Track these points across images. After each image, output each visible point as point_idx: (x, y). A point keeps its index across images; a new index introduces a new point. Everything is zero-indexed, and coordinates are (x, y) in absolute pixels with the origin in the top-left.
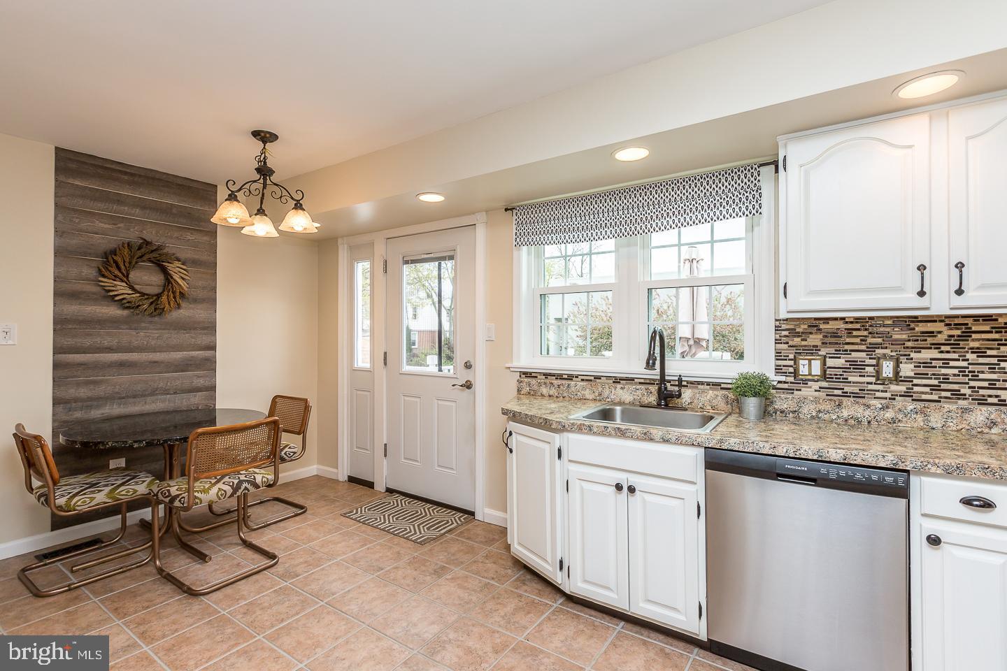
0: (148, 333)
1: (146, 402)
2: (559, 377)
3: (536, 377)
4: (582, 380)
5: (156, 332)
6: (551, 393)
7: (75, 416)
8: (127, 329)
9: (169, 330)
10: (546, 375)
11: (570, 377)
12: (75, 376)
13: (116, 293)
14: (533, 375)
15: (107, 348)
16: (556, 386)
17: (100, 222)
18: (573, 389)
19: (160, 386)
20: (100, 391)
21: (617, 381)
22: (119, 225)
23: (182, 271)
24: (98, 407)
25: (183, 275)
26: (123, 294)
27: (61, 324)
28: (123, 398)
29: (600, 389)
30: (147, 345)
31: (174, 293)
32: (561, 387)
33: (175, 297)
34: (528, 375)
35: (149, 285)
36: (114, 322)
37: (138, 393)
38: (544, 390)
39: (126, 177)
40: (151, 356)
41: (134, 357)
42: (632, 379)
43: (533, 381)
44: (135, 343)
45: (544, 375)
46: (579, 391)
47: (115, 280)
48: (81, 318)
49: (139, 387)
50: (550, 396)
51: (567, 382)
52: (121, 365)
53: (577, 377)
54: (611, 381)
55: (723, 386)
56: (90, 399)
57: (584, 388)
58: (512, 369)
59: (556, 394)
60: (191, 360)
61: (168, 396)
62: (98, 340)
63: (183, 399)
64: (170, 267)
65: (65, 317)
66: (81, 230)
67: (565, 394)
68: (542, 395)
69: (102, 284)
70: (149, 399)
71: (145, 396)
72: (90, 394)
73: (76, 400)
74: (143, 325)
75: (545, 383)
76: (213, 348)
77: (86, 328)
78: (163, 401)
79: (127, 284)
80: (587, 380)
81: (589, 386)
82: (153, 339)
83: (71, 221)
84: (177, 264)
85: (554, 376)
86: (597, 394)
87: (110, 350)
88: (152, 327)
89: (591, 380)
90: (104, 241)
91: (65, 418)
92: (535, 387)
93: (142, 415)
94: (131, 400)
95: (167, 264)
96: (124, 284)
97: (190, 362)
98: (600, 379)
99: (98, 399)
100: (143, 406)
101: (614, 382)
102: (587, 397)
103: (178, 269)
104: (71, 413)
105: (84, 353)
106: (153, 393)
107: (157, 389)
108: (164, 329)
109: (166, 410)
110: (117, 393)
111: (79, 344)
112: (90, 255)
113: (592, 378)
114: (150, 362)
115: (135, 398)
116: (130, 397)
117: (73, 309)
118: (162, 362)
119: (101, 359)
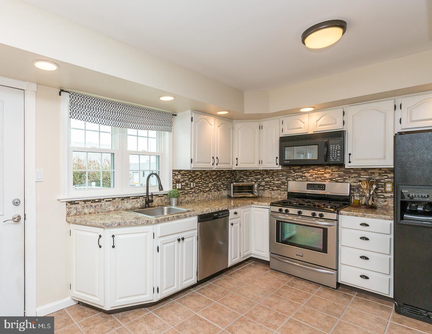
2: (93, 201)
3: (78, 203)
4: (106, 201)
6: (91, 211)
10: (85, 201)
11: (100, 201)
14: (76, 202)
16: (94, 207)
18: (103, 207)
21: (123, 199)
29: (117, 204)
32: (97, 207)
34: (72, 203)
38: (86, 211)
42: (129, 197)
43: (79, 206)
45: (83, 201)
46: (106, 207)
50: (90, 213)
51: (98, 203)
53: (103, 200)
54: (121, 199)
55: (159, 195)
57: (109, 205)
58: (61, 201)
59: (94, 211)
67: (99, 211)
68: (85, 214)
75: (87, 206)
80: (109, 201)
81: (112, 204)
85: (91, 201)
86: (116, 207)
89: (111, 201)
92: (80, 210)
98: (115, 199)
101: (121, 200)
102: (111, 209)
113: (111, 199)
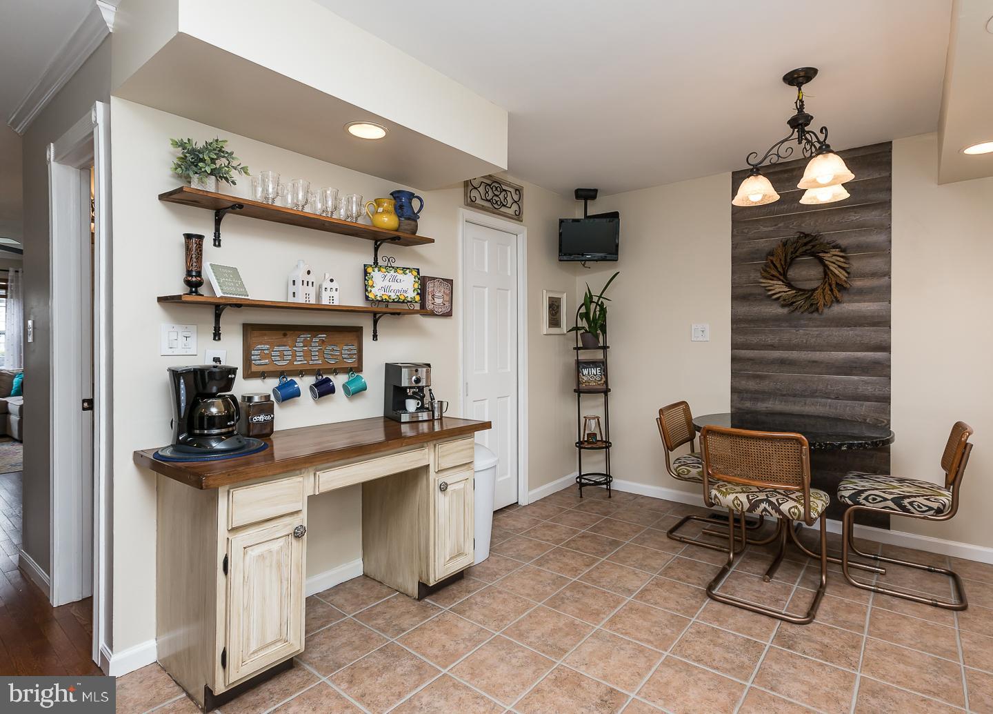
0: (810, 332)
1: (805, 404)
5: (815, 329)
7: (746, 405)
8: (787, 327)
9: (829, 326)
12: (747, 370)
13: (773, 292)
15: (769, 346)
17: (765, 227)
19: (819, 388)
20: (765, 385)
22: (779, 225)
23: (839, 258)
24: (763, 400)
25: (839, 264)
26: (780, 292)
27: (738, 323)
28: (784, 395)
30: (806, 343)
31: (830, 285)
33: (831, 290)
35: (808, 280)
36: (777, 320)
37: (797, 393)
39: (786, 176)
40: (810, 355)
41: (794, 355)
44: (794, 341)
47: (772, 280)
48: (750, 318)
49: (798, 386)
52: (783, 362)
56: (756, 392)
60: (856, 362)
61: (829, 400)
62: (763, 337)
63: (847, 406)
64: (826, 256)
65: (738, 317)
66: (749, 239)
69: (763, 285)
70: (809, 400)
71: (805, 396)
72: (756, 387)
73: (747, 391)
74: (802, 322)
76: (887, 348)
77: (754, 327)
78: (825, 405)
79: (783, 282)
82: (813, 338)
83: (742, 232)
84: (836, 252)
87: (773, 347)
88: (811, 324)
90: (767, 244)
91: (739, 405)
93: (802, 416)
94: (791, 399)
95: (824, 255)
96: (780, 283)
97: (854, 365)
99: (763, 392)
100: (802, 406)
103: (834, 257)
104: (742, 402)
105: (752, 349)
106: (813, 394)
107: (817, 390)
108: (825, 326)
109: (826, 415)
110: (778, 389)
111: (749, 342)
112: (756, 259)
114: (809, 362)
115: (794, 397)
116: (790, 396)
117: (744, 309)
118: (822, 363)
119: (766, 355)
